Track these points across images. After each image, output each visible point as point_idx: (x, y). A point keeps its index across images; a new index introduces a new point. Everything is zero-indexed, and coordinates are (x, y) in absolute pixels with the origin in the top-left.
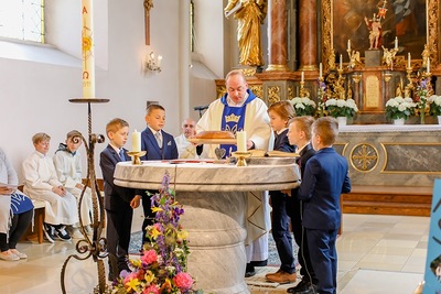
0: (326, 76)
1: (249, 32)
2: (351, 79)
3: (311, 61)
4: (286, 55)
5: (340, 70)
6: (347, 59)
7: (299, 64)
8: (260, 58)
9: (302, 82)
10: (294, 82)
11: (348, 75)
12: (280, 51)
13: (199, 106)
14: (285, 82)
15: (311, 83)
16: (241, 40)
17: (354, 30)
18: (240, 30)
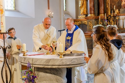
0: (107, 17)
1: (83, 4)
2: (116, 18)
3: (102, 13)
4: (94, 11)
5: (112, 15)
6: (114, 12)
7: (99, 14)
8: (87, 12)
9: (100, 20)
10: (97, 20)
11: (114, 17)
12: (92, 10)
13: (60, 30)
14: (94, 20)
15: (103, 20)
16: (81, 6)
17: (117, 2)
18: (80, 3)
